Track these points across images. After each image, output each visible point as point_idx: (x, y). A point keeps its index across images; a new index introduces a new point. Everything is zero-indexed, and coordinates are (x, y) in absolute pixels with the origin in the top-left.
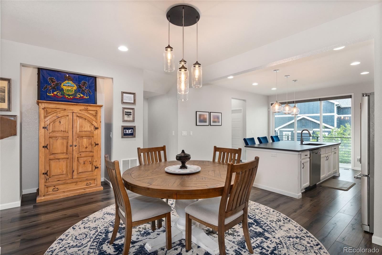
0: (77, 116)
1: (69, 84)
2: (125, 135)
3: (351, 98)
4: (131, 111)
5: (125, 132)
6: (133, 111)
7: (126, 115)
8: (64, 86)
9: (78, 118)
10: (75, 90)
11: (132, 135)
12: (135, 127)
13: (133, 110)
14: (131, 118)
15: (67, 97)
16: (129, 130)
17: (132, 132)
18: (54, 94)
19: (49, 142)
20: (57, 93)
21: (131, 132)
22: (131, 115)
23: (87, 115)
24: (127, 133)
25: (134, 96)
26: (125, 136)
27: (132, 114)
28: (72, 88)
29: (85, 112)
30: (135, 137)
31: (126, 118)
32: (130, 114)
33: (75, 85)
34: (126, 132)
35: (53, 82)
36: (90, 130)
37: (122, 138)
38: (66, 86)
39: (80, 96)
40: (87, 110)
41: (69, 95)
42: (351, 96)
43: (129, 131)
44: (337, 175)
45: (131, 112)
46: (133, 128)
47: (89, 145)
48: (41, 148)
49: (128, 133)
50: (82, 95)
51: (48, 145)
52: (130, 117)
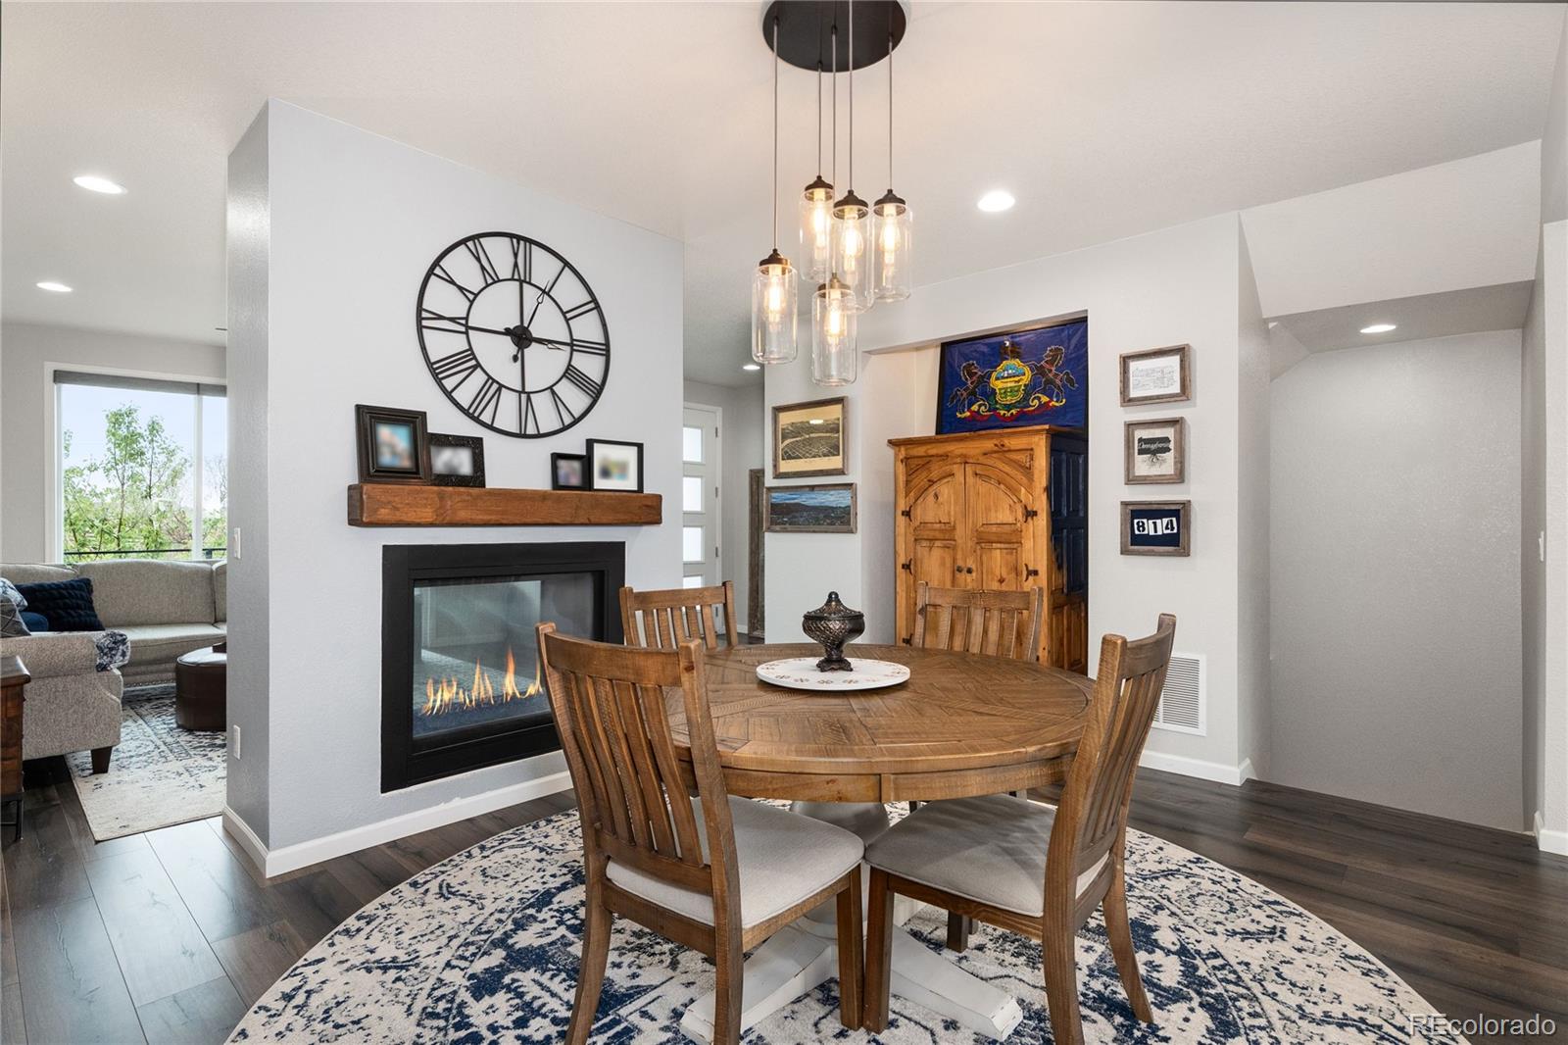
0: (976, 474)
1: (1010, 371)
2: (1137, 542)
4: (1169, 432)
5: (1139, 530)
6: (1175, 431)
7: (1141, 452)
8: (997, 379)
9: (979, 481)
10: (1025, 385)
11: (1175, 543)
12: (1186, 505)
13: (1178, 426)
14: (1167, 465)
15: (1002, 412)
16: (1158, 521)
17: (1173, 529)
18: (971, 412)
19: (915, 553)
20: (980, 406)
21: (1167, 528)
22: (1169, 450)
23: (1003, 469)
24: (1146, 532)
25: (1181, 361)
26: (1136, 547)
27: (1172, 445)
28: (1018, 381)
29: (999, 459)
30: (1186, 553)
31: (1143, 466)
32: (1161, 445)
33: (1027, 370)
34: (1144, 530)
35: (971, 375)
36: (1011, 520)
37: (1122, 553)
38: (1003, 378)
39: (1040, 402)
40: (1002, 450)
41: (1008, 407)
43: (1160, 527)
45: (1166, 440)
46: (1178, 512)
47: (1008, 574)
48: (899, 567)
49: (1152, 533)
50: (1045, 399)
51: (912, 562)
52: (1164, 461)
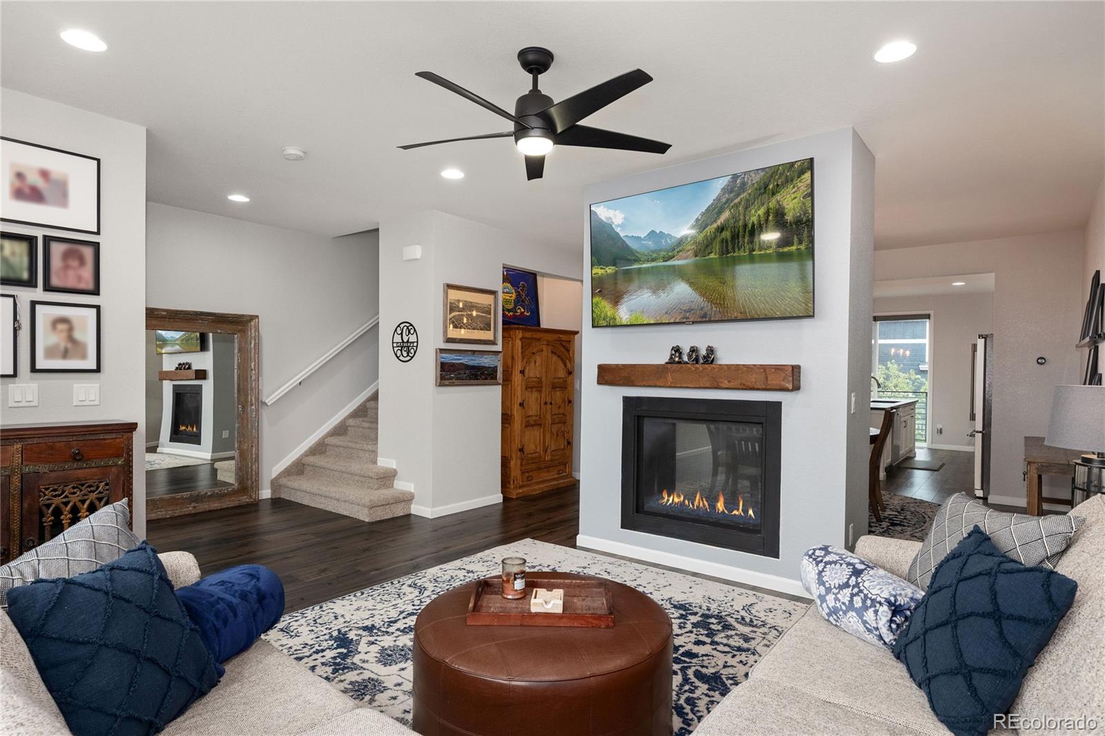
0: (552, 351)
1: (507, 290)
3: (929, 319)
9: (552, 355)
19: (525, 396)
23: (561, 349)
29: (559, 344)
36: (563, 376)
40: (560, 340)
42: (929, 315)
44: (912, 456)
47: (562, 403)
51: (525, 402)
